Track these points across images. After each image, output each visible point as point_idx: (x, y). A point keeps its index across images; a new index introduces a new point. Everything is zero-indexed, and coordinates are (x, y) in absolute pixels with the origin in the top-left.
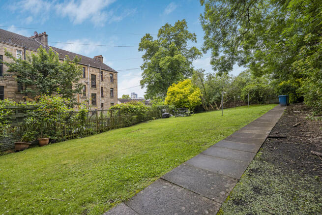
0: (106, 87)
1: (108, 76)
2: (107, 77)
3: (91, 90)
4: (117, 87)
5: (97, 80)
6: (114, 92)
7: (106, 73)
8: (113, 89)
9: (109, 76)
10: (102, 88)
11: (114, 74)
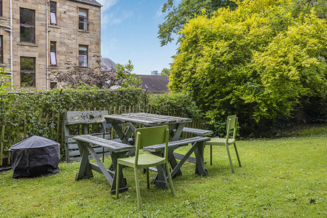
0: (66, 41)
1: (72, 14)
2: (70, 17)
3: (20, 48)
4: (98, 44)
5: (37, 23)
6: (89, 54)
7: (66, 7)
8: (87, 46)
9: (75, 14)
10: (55, 43)
11: (92, 10)
